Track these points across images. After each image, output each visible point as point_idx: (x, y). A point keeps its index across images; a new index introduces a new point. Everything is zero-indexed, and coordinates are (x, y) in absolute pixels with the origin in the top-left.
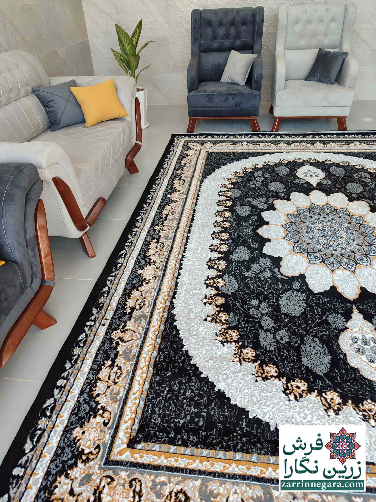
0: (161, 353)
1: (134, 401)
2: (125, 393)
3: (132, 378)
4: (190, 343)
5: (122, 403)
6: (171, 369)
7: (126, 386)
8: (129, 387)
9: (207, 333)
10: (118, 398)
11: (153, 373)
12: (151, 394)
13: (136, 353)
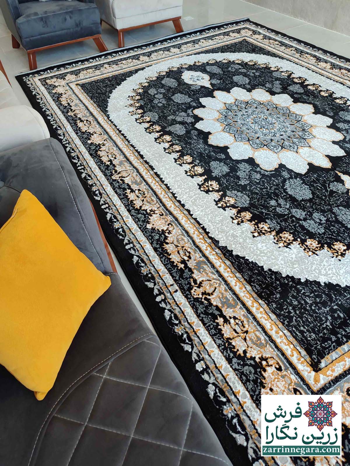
0: (252, 284)
1: (279, 335)
2: (264, 334)
3: (255, 318)
4: (264, 262)
5: (271, 344)
6: (276, 291)
7: (257, 328)
8: (261, 327)
9: (267, 246)
10: (263, 342)
11: (266, 303)
12: (284, 321)
13: (232, 297)
